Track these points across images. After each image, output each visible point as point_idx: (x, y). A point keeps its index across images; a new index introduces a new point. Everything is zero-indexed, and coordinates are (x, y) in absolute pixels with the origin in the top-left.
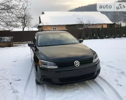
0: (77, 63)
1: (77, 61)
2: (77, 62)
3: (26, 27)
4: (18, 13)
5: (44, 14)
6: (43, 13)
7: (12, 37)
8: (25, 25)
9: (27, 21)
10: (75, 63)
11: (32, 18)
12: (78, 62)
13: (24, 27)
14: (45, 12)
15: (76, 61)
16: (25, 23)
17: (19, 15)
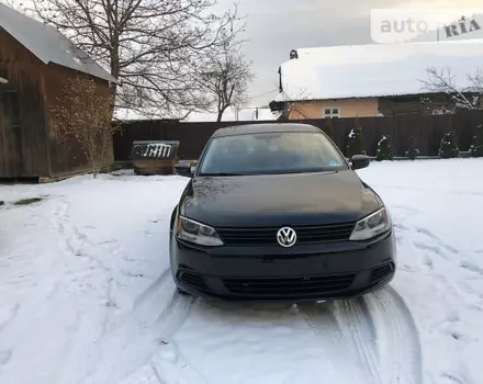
0: (287, 235)
1: (290, 229)
2: (286, 230)
3: (228, 109)
4: (207, 59)
5: (296, 56)
6: (294, 55)
7: (178, 142)
8: (225, 101)
9: (233, 88)
10: (279, 234)
11: (250, 76)
12: (291, 232)
13: (224, 108)
14: (299, 52)
15: (283, 229)
16: (228, 92)
17: (209, 67)
